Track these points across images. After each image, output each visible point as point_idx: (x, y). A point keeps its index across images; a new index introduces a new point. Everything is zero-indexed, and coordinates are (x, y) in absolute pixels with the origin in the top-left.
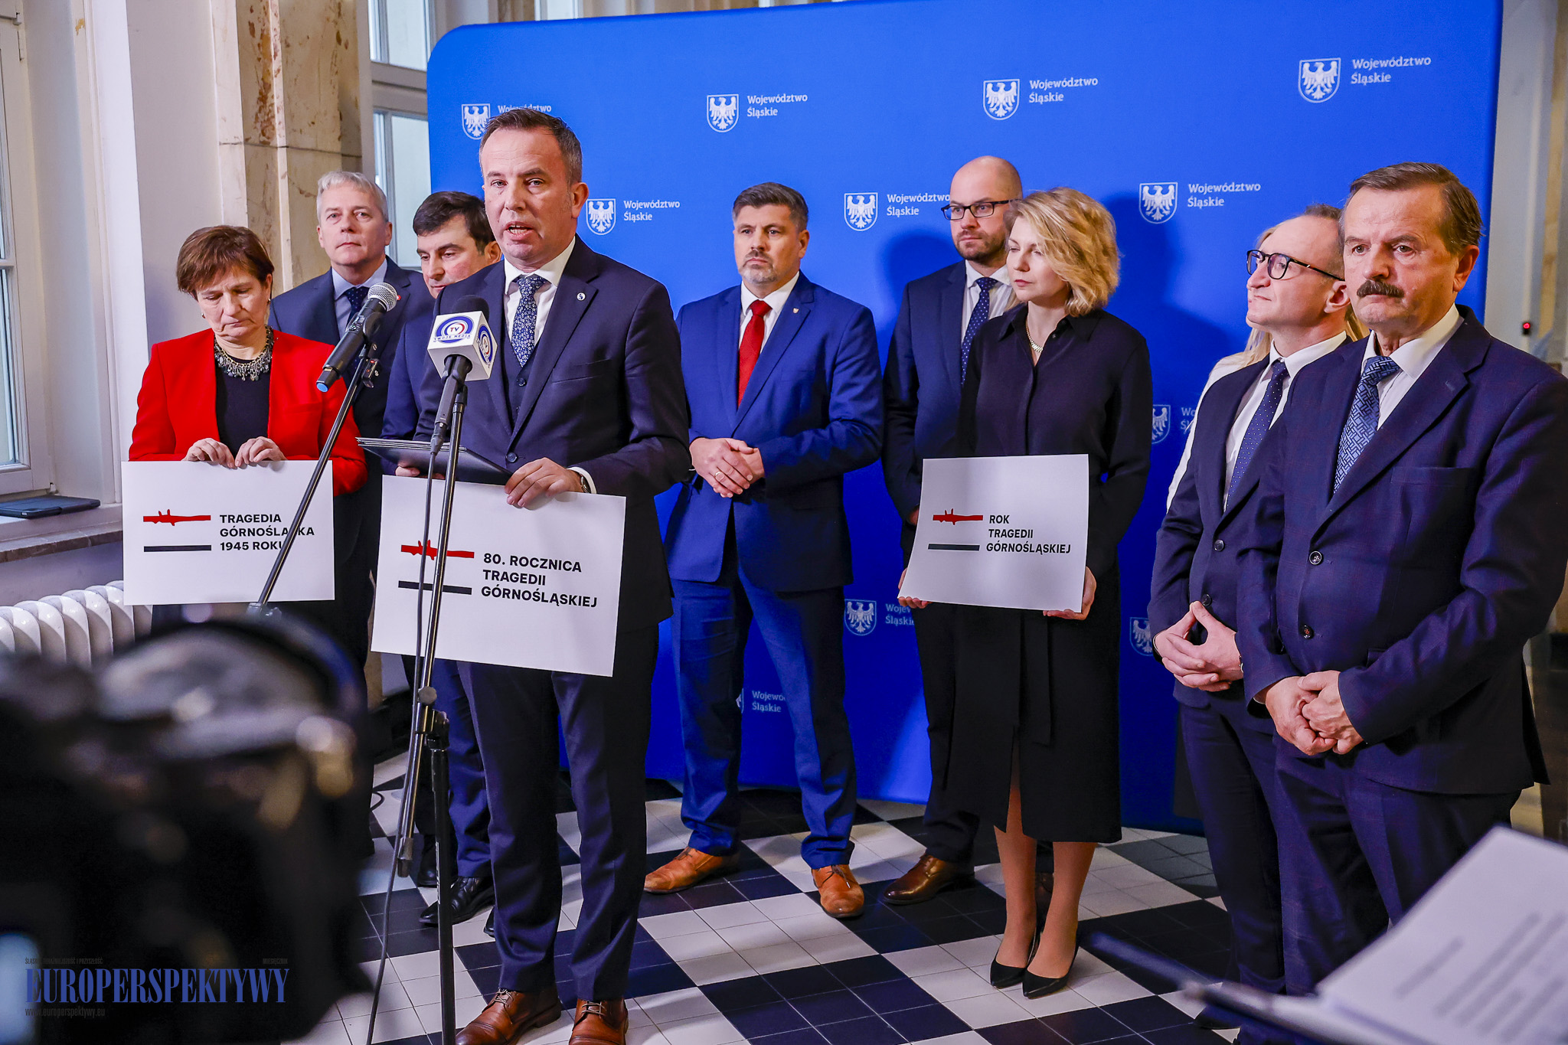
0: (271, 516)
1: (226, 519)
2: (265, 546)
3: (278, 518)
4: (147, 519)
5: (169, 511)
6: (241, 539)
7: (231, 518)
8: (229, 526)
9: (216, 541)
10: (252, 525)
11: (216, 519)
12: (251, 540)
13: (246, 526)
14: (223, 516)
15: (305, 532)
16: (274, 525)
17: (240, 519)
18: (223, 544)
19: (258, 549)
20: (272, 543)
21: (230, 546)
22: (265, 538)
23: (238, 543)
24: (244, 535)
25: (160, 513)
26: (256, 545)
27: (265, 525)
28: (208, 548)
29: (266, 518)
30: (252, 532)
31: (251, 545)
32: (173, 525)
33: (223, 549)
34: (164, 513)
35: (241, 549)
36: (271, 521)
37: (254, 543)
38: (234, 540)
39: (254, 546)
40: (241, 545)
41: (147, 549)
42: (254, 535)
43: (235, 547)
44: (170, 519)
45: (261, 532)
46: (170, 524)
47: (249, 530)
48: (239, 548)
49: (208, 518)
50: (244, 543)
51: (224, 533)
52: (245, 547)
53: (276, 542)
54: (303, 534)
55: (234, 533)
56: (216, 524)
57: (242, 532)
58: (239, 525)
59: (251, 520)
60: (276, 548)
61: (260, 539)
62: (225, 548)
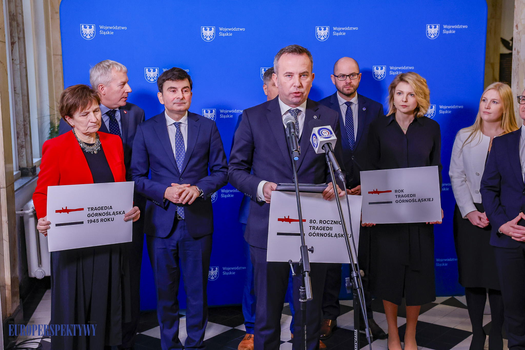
6: (96, 218)
12: (100, 218)
18: (88, 221)
19: (103, 222)
20: (108, 218)
21: (91, 221)
22: (106, 217)
23: (95, 220)
24: (97, 216)
26: (102, 220)
27: (106, 211)
28: (82, 223)
30: (100, 214)
31: (100, 220)
33: (88, 223)
35: (96, 222)
37: (101, 219)
38: (92, 218)
39: (101, 220)
40: (96, 221)
42: (101, 215)
43: (93, 222)
47: (99, 213)
48: (95, 222)
50: (97, 219)
52: (97, 221)
54: (121, 214)
57: (96, 215)
62: (89, 222)
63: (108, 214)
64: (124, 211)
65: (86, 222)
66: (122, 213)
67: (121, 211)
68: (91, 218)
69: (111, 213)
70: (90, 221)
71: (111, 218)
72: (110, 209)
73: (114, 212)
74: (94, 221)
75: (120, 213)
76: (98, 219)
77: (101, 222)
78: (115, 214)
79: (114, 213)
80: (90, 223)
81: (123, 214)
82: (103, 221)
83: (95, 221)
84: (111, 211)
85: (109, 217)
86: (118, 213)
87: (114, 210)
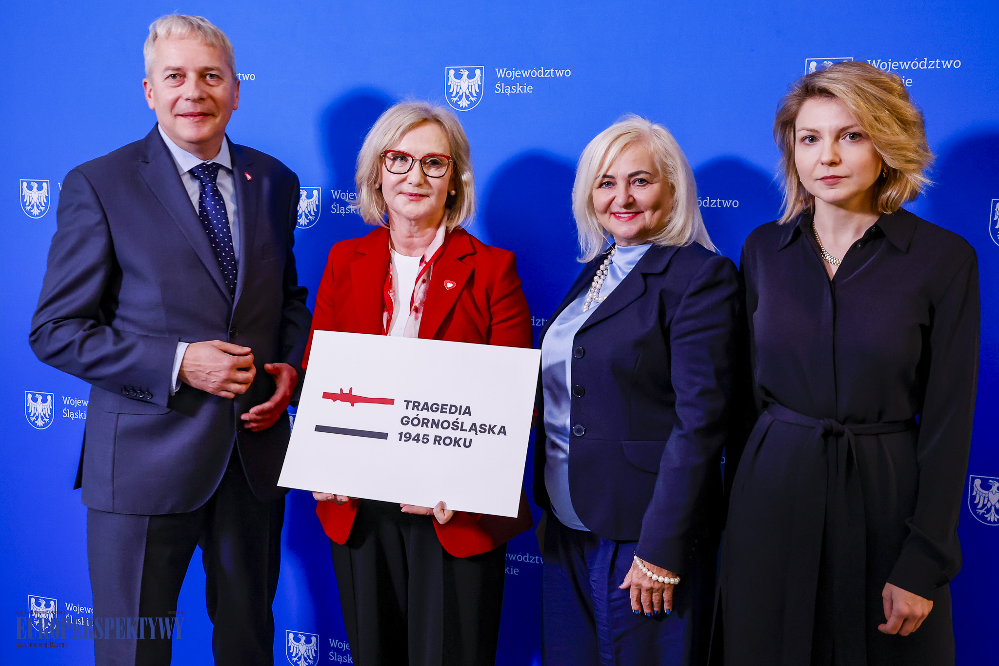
0: (461, 407)
1: (411, 405)
2: (448, 441)
3: (468, 411)
4: (326, 395)
5: (351, 389)
6: (422, 430)
7: (416, 405)
8: (412, 413)
9: (394, 428)
10: (438, 416)
11: (400, 404)
12: (433, 432)
13: (430, 415)
14: (408, 402)
15: (496, 432)
16: (462, 418)
17: (426, 407)
18: (401, 434)
19: (439, 444)
20: (456, 438)
21: (408, 437)
22: (450, 433)
23: (418, 435)
24: (427, 426)
25: (341, 390)
26: (438, 440)
27: (451, 418)
29: (455, 409)
30: (436, 424)
31: (431, 439)
32: (353, 405)
33: (400, 440)
34: (346, 391)
35: (420, 442)
36: (460, 414)
37: (436, 437)
38: (414, 431)
39: (435, 440)
40: (421, 438)
41: (319, 428)
42: (437, 427)
43: (414, 439)
44: (350, 398)
45: (445, 425)
46: (349, 404)
48: (418, 441)
49: (390, 402)
50: (424, 435)
51: (405, 421)
52: (425, 440)
53: (460, 439)
54: (494, 433)
55: (416, 422)
56: (399, 410)
57: (425, 422)
58: (423, 414)
59: (438, 409)
60: (459, 446)
61: (443, 433)
62: (403, 438)
63: (458, 427)
64: (503, 427)
65: (393, 436)
66: (496, 430)
67: (495, 426)
68: (409, 428)
69: (467, 426)
70: (405, 436)
71: (465, 440)
72: (463, 414)
73: (474, 424)
74: (416, 438)
75: (491, 429)
76: (428, 435)
77: (435, 443)
78: (475, 430)
79: (473, 427)
80: (405, 441)
81: (498, 434)
82: (441, 442)
83: (418, 437)
84: (467, 421)
85: (458, 434)
86: (485, 430)
87: (477, 418)
